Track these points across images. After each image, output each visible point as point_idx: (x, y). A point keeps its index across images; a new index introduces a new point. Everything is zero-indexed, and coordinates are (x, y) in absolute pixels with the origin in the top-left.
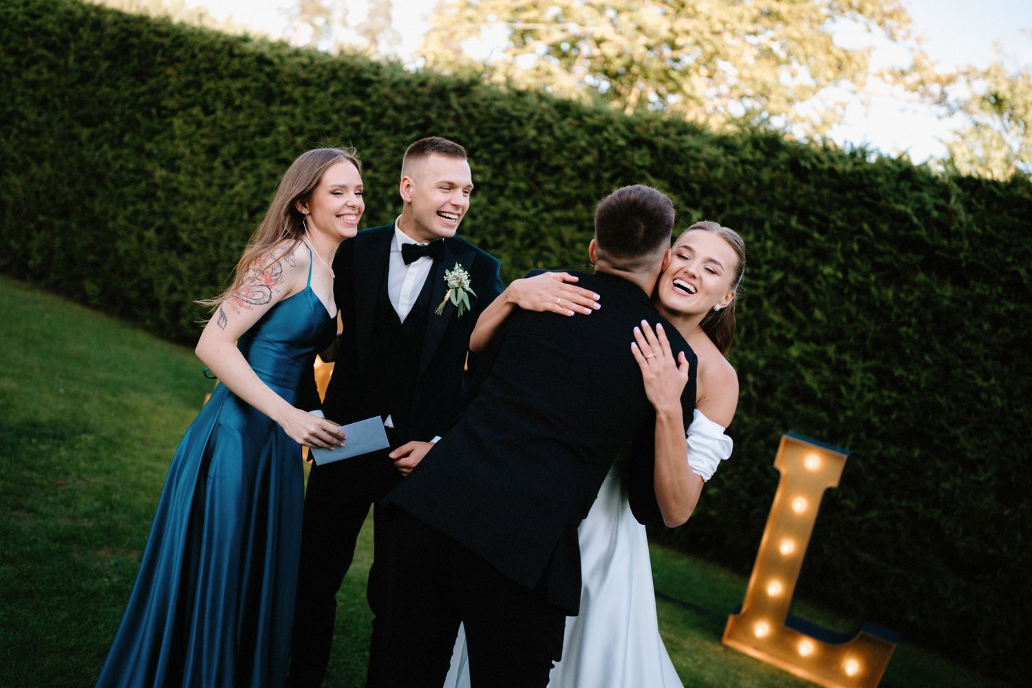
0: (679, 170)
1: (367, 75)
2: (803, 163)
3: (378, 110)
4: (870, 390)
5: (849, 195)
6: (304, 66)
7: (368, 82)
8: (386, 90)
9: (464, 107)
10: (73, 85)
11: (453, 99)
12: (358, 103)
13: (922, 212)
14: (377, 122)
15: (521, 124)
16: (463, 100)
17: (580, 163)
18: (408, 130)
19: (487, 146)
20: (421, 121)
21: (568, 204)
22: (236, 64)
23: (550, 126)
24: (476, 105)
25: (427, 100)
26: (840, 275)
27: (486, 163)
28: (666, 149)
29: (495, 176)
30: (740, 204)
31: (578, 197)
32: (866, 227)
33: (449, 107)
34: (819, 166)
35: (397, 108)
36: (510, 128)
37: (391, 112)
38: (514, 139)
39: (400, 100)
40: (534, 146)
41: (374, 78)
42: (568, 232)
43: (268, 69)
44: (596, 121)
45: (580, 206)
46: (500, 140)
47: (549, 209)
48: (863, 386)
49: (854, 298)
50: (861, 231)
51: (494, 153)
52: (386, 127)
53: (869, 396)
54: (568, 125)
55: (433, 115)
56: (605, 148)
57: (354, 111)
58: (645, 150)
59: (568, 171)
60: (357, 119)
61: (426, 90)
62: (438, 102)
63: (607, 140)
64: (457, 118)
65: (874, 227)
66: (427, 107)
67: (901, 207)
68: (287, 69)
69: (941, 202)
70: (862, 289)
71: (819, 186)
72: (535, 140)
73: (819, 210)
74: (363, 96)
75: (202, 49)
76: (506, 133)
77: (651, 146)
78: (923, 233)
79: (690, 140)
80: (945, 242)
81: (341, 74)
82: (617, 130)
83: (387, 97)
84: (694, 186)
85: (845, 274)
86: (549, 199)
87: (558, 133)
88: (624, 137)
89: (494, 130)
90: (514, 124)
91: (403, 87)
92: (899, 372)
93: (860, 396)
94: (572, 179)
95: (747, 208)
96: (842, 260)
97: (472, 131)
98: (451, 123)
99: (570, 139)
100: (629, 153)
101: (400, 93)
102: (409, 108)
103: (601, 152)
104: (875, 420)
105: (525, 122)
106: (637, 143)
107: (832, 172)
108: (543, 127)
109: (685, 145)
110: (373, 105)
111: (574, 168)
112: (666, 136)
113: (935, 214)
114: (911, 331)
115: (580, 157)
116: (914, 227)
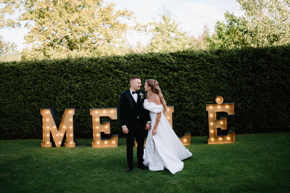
0: (120, 66)
1: (42, 64)
2: (143, 58)
3: (49, 71)
4: (169, 95)
5: (153, 62)
6: (25, 66)
7: (44, 66)
8: (49, 66)
11: (66, 64)
13: (167, 62)
14: (49, 73)
15: (84, 65)
16: (69, 64)
18: (58, 74)
19: (78, 72)
21: (100, 79)
22: (6, 70)
23: (91, 64)
24: (72, 64)
26: (157, 77)
27: (79, 75)
28: (117, 63)
29: (82, 78)
30: (135, 69)
31: (102, 77)
32: (159, 67)
33: (66, 66)
34: (146, 58)
35: (53, 69)
36: (82, 67)
37: (52, 71)
38: (83, 69)
40: (89, 69)
42: (102, 84)
44: (99, 61)
45: (103, 79)
46: (80, 70)
47: (96, 81)
48: (167, 95)
49: (161, 80)
50: (158, 68)
53: (169, 96)
54: (94, 63)
57: (43, 73)
63: (104, 64)
65: (160, 67)
66: (61, 67)
67: (163, 62)
69: (169, 59)
70: (162, 78)
71: (148, 62)
73: (149, 66)
74: (44, 69)
77: (113, 63)
78: (168, 65)
80: (172, 66)
82: (105, 61)
83: (50, 68)
84: (125, 68)
85: (158, 76)
86: (96, 79)
87: (93, 65)
88: (107, 62)
89: (78, 68)
92: (173, 90)
93: (168, 97)
94: (99, 74)
95: (136, 69)
96: (157, 74)
99: (96, 66)
100: (110, 65)
101: (53, 66)
103: (103, 67)
104: (171, 100)
106: (110, 63)
107: (149, 59)
108: (89, 65)
109: (120, 61)
110: (47, 70)
111: (99, 71)
112: (115, 60)
113: (169, 61)
114: (172, 83)
115: (99, 69)
116: (166, 65)
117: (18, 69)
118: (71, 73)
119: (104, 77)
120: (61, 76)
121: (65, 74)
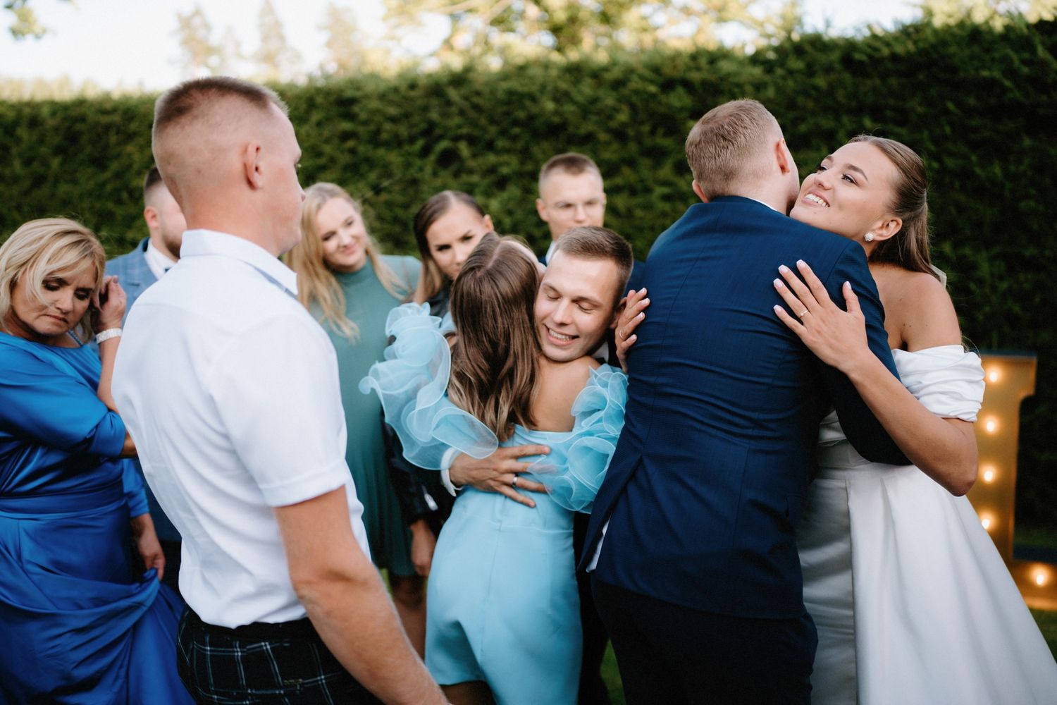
2: (857, 56)
3: (372, 127)
4: (1001, 278)
5: (921, 77)
7: (352, 101)
8: (374, 104)
9: (466, 98)
10: (26, 193)
11: (453, 94)
12: (346, 126)
13: (1011, 73)
14: (375, 140)
15: (534, 100)
16: (464, 91)
17: (613, 124)
18: (412, 140)
19: (504, 133)
20: (423, 126)
23: (566, 94)
24: (478, 93)
25: (419, 102)
26: (935, 165)
27: (508, 151)
28: (704, 83)
29: (522, 163)
30: (803, 119)
31: (621, 160)
32: (951, 106)
33: (449, 103)
34: (877, 55)
35: (393, 120)
36: (524, 108)
37: (388, 126)
38: (532, 118)
39: (392, 111)
40: (556, 120)
44: (615, 74)
46: (516, 123)
48: (992, 275)
49: (957, 184)
50: (946, 112)
51: (515, 138)
52: (387, 145)
53: (1004, 286)
54: (587, 88)
55: (434, 115)
56: (634, 99)
57: (345, 136)
58: (680, 90)
59: (603, 136)
60: (351, 143)
61: (419, 92)
62: (434, 102)
63: (636, 92)
64: (462, 113)
65: (959, 104)
66: (425, 109)
67: (985, 73)
69: (1026, 55)
70: (965, 174)
71: (884, 77)
72: (556, 113)
73: (892, 102)
74: (350, 117)
76: (521, 115)
77: (687, 84)
78: (1017, 94)
79: (725, 66)
80: (1044, 98)
81: (319, 100)
82: (642, 78)
83: (377, 111)
85: (940, 161)
87: (579, 98)
88: (652, 82)
89: (507, 114)
90: (528, 103)
91: (392, 96)
92: (1030, 252)
93: (994, 288)
94: (608, 143)
95: (811, 121)
96: (932, 148)
97: (483, 121)
98: (457, 120)
99: (594, 101)
100: (663, 98)
101: (391, 103)
102: (406, 116)
103: (633, 107)
104: (1016, 309)
105: (538, 95)
106: (668, 85)
107: (894, 57)
108: (561, 97)
109: (722, 74)
110: (365, 123)
111: (609, 130)
112: (698, 69)
113: (1025, 70)
114: (1032, 204)
115: (610, 117)
116: (1005, 90)
118: (472, 140)
119: (631, 163)
120: (425, 152)
121: (444, 145)
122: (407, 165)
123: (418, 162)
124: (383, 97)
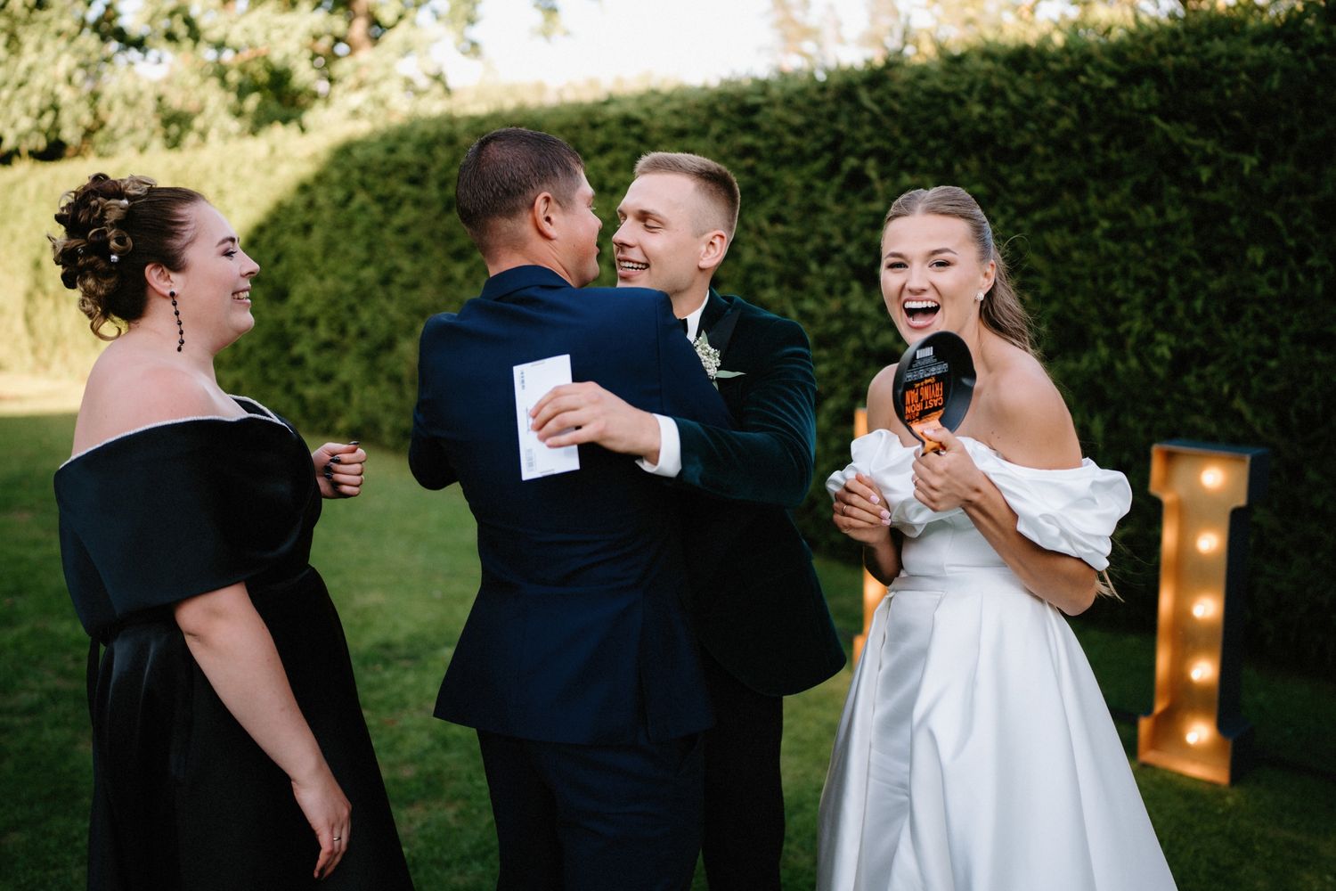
0: (1209, 97)
1: (752, 100)
3: (772, 142)
6: (676, 113)
7: (755, 109)
8: (779, 112)
9: (880, 102)
11: (865, 97)
12: (747, 139)
14: (776, 156)
15: (961, 103)
16: (878, 93)
17: (1053, 133)
18: (816, 155)
19: (920, 147)
20: (828, 139)
21: (1049, 197)
22: (600, 137)
23: (1001, 93)
24: (895, 95)
25: (831, 107)
28: (1179, 71)
31: (1061, 182)
33: (861, 108)
35: (797, 132)
36: (946, 113)
37: (790, 139)
38: (955, 126)
39: (798, 120)
40: (983, 128)
41: (760, 100)
42: (1055, 240)
43: (635, 130)
45: (1066, 196)
46: (936, 133)
47: (1023, 211)
51: (931, 155)
52: (787, 161)
54: (1026, 84)
55: (842, 126)
56: (1087, 98)
57: (748, 151)
58: (1148, 84)
59: (1040, 149)
60: (749, 162)
61: (829, 96)
62: (847, 106)
63: (1086, 87)
64: (875, 121)
66: (833, 117)
68: (658, 123)
72: (983, 118)
74: (752, 128)
75: (561, 129)
76: (942, 121)
77: (1157, 74)
81: (721, 109)
82: (1100, 68)
83: (780, 121)
84: (1237, 114)
86: (1022, 199)
87: (1014, 98)
88: (1111, 74)
89: (927, 121)
90: (953, 107)
91: (800, 102)
94: (1047, 159)
97: (897, 132)
98: (868, 130)
99: (1030, 102)
100: (1124, 96)
101: (799, 110)
102: (810, 126)
103: (1082, 108)
105: (965, 97)
106: (1133, 77)
108: (991, 96)
109: (1211, 55)
110: (766, 136)
111: (1048, 142)
112: (1178, 52)
115: (1052, 124)
117: (646, 130)
118: (883, 157)
119: (1078, 188)
120: (834, 168)
121: (852, 162)
122: (809, 188)
123: (819, 184)
124: (788, 102)
